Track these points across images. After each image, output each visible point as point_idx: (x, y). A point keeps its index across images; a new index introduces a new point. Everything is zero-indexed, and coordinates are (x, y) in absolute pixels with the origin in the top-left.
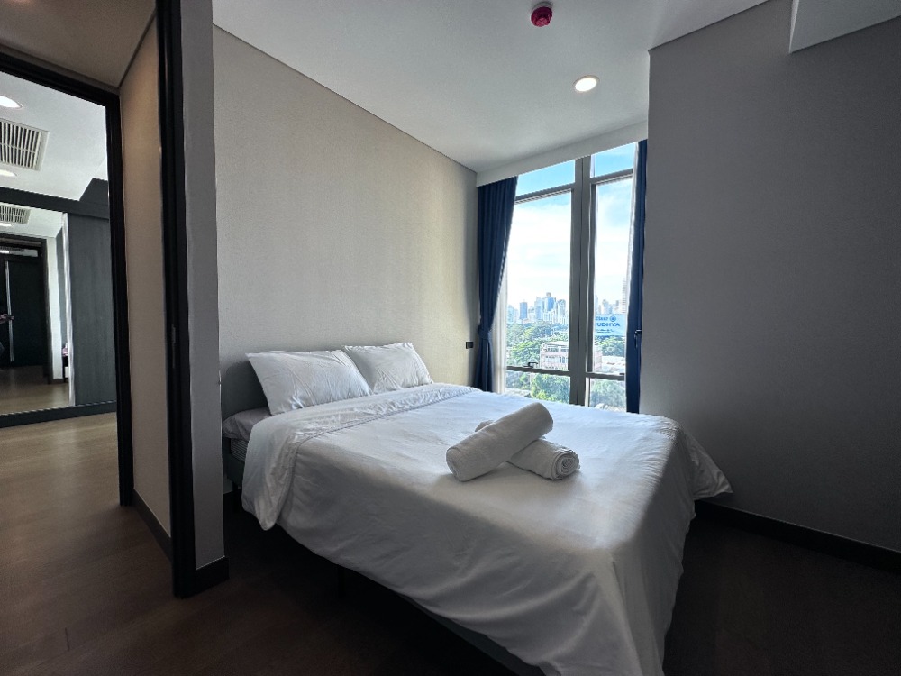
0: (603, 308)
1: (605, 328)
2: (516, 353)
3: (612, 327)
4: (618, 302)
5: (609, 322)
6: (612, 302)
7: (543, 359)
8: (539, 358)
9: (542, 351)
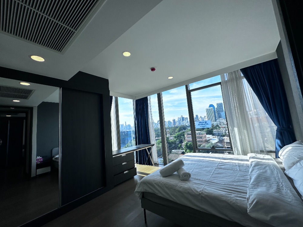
0: (200, 119)
1: (204, 125)
2: (175, 137)
3: (206, 125)
4: (205, 117)
5: (204, 123)
6: (203, 117)
7: (186, 138)
8: (184, 138)
9: (186, 136)
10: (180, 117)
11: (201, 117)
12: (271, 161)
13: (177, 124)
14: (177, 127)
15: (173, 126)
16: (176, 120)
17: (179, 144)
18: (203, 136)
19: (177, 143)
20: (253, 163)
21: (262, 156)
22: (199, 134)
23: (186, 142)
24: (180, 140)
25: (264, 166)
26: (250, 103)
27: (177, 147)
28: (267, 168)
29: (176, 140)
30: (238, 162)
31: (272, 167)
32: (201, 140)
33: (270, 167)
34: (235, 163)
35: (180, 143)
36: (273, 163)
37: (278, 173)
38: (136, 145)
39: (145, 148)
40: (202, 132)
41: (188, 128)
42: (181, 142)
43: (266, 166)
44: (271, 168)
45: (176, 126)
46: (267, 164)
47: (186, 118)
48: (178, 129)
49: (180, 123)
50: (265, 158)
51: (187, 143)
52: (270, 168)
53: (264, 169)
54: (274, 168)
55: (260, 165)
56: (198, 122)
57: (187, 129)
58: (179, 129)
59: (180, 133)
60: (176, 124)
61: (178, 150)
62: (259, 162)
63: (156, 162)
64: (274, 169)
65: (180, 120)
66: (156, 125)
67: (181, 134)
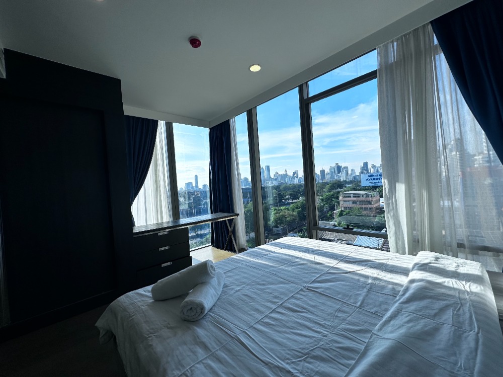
0: (371, 169)
5: (379, 177)
7: (341, 203)
8: (338, 203)
9: (341, 198)
10: (334, 165)
11: (374, 167)
12: (475, 288)
13: (328, 178)
14: (327, 183)
15: (321, 181)
16: (327, 171)
17: (328, 211)
18: (374, 199)
19: (325, 210)
20: (414, 285)
21: (455, 265)
22: (366, 197)
23: (340, 209)
24: (330, 204)
25: (442, 304)
26: (448, 120)
27: (323, 217)
28: (449, 315)
29: (324, 205)
30: (375, 276)
31: (467, 315)
32: (370, 206)
33: (461, 312)
34: (367, 277)
35: (330, 210)
36: (476, 294)
37: (476, 349)
38: (212, 213)
39: (224, 219)
40: (371, 193)
41: (347, 186)
42: (332, 208)
43: (447, 307)
44: (461, 319)
45: (326, 181)
46: (453, 296)
47: (345, 168)
48: (328, 186)
49: (332, 177)
50: (462, 270)
51: (342, 211)
52: (456, 316)
53: (435, 315)
54: (471, 317)
55: (430, 297)
56: (368, 175)
57: (345, 187)
58: (331, 187)
59: (332, 193)
60: (326, 179)
61: (325, 222)
62: (431, 287)
63: (244, 247)
64: (471, 324)
65: (333, 170)
66: (291, 179)
67: (333, 195)
